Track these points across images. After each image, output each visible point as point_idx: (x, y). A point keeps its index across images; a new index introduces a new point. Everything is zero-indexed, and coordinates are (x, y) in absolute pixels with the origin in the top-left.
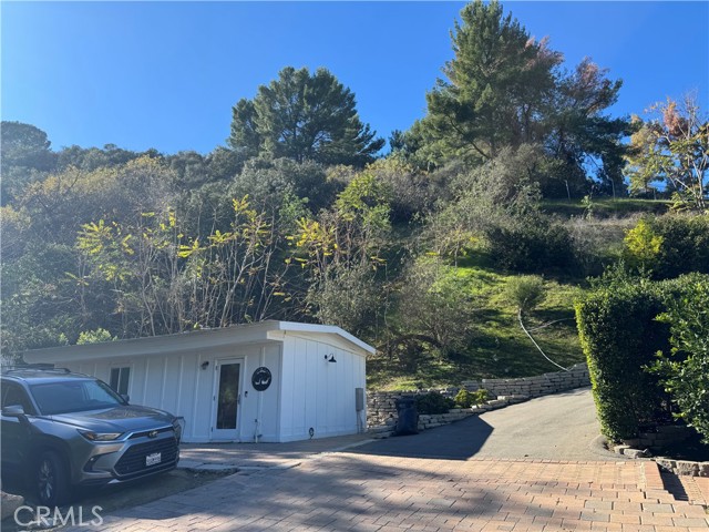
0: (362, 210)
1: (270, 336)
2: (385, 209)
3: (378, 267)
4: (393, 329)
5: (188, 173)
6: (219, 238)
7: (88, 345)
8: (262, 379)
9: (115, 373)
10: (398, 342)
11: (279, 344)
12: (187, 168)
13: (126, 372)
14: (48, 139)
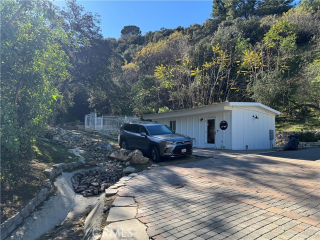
0: (279, 40)
1: (226, 108)
2: (293, 38)
3: (285, 71)
4: (294, 102)
5: (194, 35)
6: (207, 65)
7: (162, 113)
8: (224, 125)
9: (171, 122)
10: (296, 108)
11: (230, 111)
12: (194, 33)
13: (175, 122)
14: (140, 30)
